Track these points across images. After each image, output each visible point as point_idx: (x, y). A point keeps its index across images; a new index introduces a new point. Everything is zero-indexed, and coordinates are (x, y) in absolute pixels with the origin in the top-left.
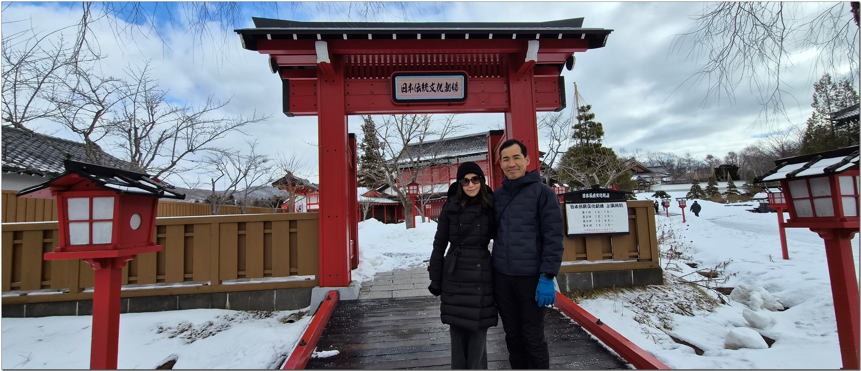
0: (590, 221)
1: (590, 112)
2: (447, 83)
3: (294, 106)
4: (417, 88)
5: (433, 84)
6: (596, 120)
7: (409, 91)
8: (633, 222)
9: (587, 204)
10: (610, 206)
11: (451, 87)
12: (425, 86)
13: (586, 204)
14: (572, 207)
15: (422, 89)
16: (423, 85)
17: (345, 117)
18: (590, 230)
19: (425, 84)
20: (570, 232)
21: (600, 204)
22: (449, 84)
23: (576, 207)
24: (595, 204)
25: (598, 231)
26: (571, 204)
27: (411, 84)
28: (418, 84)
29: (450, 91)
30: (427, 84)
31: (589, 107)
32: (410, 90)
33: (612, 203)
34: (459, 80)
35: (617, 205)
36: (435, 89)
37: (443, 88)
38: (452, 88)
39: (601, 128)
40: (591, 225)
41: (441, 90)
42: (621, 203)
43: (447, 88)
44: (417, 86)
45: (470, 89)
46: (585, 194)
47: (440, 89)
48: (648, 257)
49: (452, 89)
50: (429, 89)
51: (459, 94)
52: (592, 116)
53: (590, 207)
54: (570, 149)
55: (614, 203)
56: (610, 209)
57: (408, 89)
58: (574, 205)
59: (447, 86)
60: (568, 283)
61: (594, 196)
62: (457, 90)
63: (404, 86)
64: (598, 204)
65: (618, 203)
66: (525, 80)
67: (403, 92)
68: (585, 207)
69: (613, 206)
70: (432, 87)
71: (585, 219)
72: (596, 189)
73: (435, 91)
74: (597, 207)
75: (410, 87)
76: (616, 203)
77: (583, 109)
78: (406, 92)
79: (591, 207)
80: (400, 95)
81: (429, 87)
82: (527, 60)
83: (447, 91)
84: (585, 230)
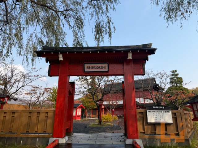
0: (157, 118)
2: (102, 66)
3: (52, 73)
4: (92, 68)
8: (175, 119)
17: (68, 77)
18: (157, 121)
25: (160, 122)
26: (149, 111)
29: (103, 69)
30: (95, 66)
31: (176, 71)
34: (106, 65)
42: (169, 111)
45: (110, 68)
46: (154, 107)
53: (156, 112)
55: (166, 111)
56: (164, 113)
60: (148, 143)
66: (130, 65)
67: (87, 69)
72: (158, 105)
73: (98, 69)
74: (159, 112)
75: (89, 67)
77: (173, 72)
82: (128, 59)
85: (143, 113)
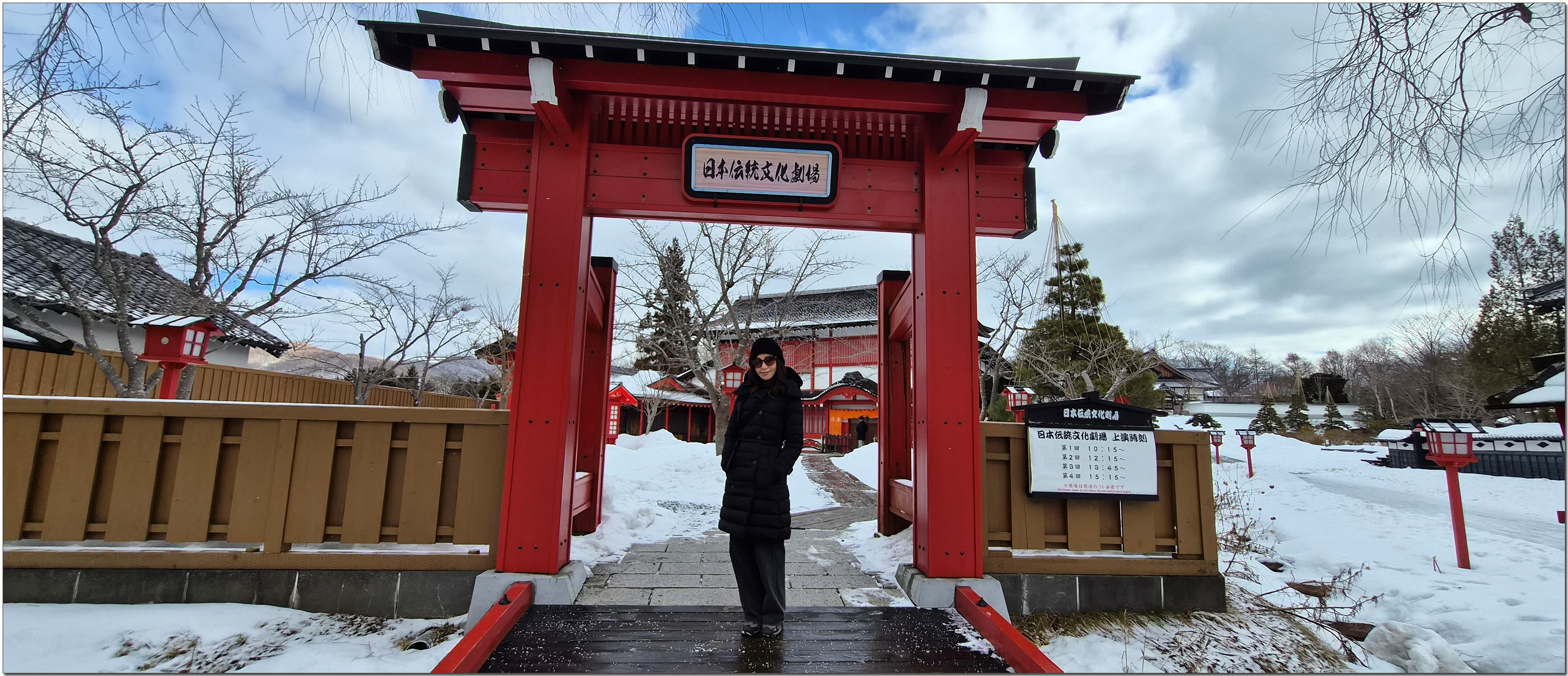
0: (1078, 467)
1: (1080, 257)
2: (797, 165)
3: (481, 188)
4: (736, 170)
5: (769, 165)
6: (1090, 272)
7: (719, 176)
8: (1166, 474)
9: (1072, 431)
10: (1119, 438)
11: (806, 172)
12: (752, 167)
13: (1070, 430)
14: (1041, 435)
15: (745, 173)
16: (748, 165)
17: (586, 220)
18: (1076, 486)
19: (752, 163)
20: (1035, 487)
21: (1099, 432)
22: (800, 165)
23: (1050, 435)
24: (1089, 432)
25: (1093, 489)
26: (1040, 429)
27: (723, 162)
28: (739, 162)
29: (802, 181)
30: (756, 163)
31: (1078, 247)
32: (721, 173)
33: (1123, 432)
34: (823, 160)
35: (1134, 438)
36: (773, 174)
37: (789, 174)
38: (808, 174)
39: (1100, 288)
40: (1078, 476)
41: (785, 177)
42: (1142, 433)
43: (796, 174)
44: (736, 166)
45: (843, 182)
46: (1068, 410)
47: (782, 175)
48: (1196, 551)
49: (806, 177)
50: (760, 173)
51: (822, 189)
52: (1083, 264)
53: (1078, 437)
54: (1040, 323)
55: (1128, 433)
56: (1120, 444)
57: (717, 171)
58: (1046, 430)
59: (798, 170)
60: (1025, 597)
61: (1087, 414)
62: (816, 180)
63: (710, 165)
64: (1094, 431)
65: (1137, 433)
66: (957, 170)
67: (706, 176)
68: (1067, 436)
69: (1125, 438)
70: (766, 170)
71: (1068, 462)
72: (1091, 401)
73: (772, 179)
74: (1092, 438)
75: (721, 167)
76: (1133, 432)
77: (1066, 251)
78: (713, 176)
79: (1080, 437)
80: (699, 183)
81: (760, 169)
82: (961, 127)
83: (796, 179)
84: (1066, 485)
85: (1007, 440)
